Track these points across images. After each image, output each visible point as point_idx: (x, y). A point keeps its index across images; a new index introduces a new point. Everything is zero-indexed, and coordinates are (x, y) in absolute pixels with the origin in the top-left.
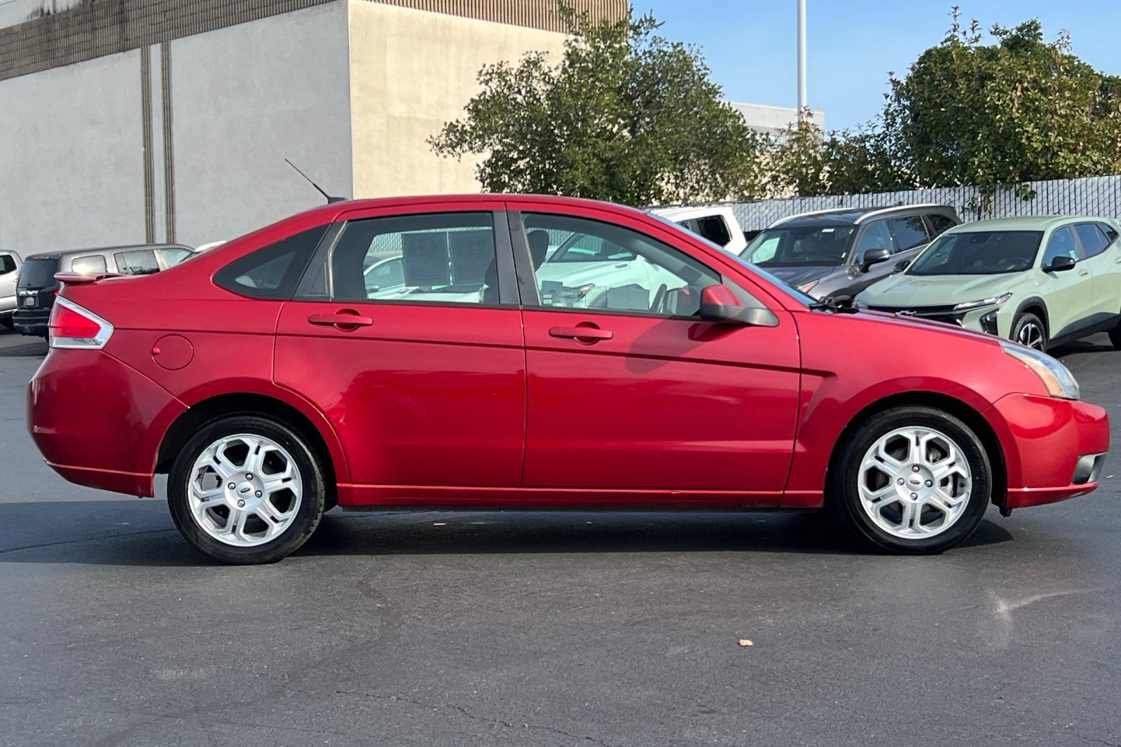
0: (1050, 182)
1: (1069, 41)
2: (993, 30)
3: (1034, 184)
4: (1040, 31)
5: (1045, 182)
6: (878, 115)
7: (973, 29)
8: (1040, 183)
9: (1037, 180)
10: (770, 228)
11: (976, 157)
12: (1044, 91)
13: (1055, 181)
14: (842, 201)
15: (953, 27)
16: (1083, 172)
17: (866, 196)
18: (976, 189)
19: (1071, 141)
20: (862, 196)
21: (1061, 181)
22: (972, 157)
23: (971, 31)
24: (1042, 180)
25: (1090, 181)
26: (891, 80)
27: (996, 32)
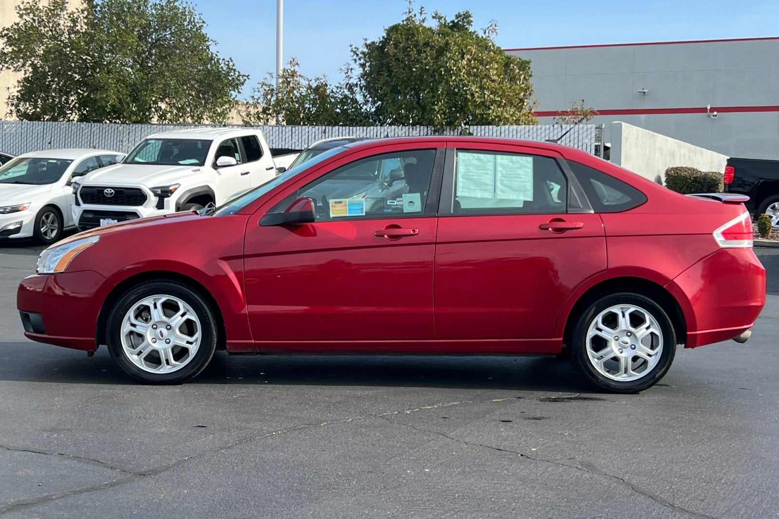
0: (483, 127)
1: (496, 28)
2: (434, 15)
3: (471, 127)
4: (471, 19)
5: (479, 127)
6: (341, 69)
7: (421, 13)
8: (475, 127)
9: (473, 125)
10: (310, 148)
11: (436, 105)
12: (481, 62)
13: (487, 127)
14: (325, 130)
15: (408, 10)
16: (506, 121)
17: (344, 128)
18: (429, 129)
19: (497, 99)
20: (341, 128)
21: (491, 127)
22: (433, 105)
23: (419, 15)
24: (477, 125)
25: (511, 127)
26: (366, 44)
27: (436, 17)
